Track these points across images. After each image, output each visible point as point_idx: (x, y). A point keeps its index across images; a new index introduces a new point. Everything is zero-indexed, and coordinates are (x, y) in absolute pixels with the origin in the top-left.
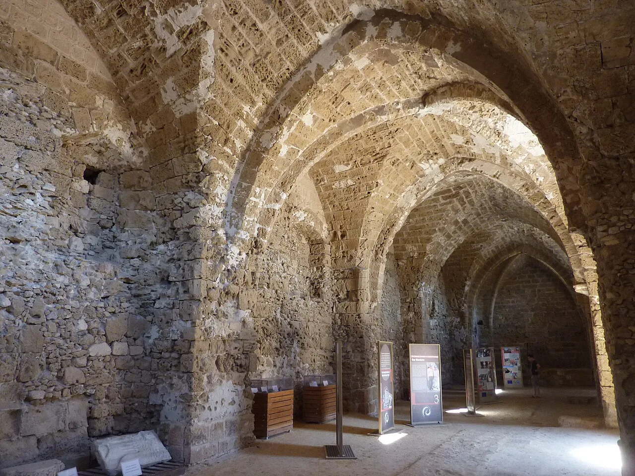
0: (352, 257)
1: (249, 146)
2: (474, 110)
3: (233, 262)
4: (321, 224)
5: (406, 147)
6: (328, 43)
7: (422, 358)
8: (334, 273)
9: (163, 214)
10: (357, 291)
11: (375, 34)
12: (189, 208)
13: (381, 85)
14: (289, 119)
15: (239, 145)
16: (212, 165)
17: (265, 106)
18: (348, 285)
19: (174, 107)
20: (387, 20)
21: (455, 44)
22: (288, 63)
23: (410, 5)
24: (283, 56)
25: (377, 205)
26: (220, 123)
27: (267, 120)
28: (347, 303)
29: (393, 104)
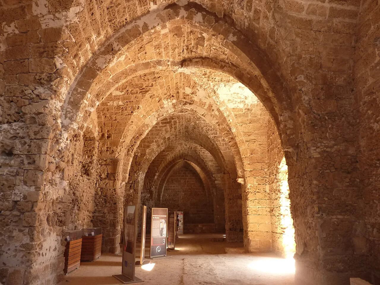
0: (113, 151)
1: (87, 63)
2: (205, 76)
3: (63, 145)
4: (95, 128)
5: (160, 89)
6: (154, 11)
7: (158, 217)
8: (99, 160)
9: (11, 100)
10: (115, 173)
11: (186, 16)
12: (39, 99)
13: (166, 48)
14: (120, 52)
15: (82, 61)
16: (64, 71)
17: (104, 39)
18: (109, 169)
19: (42, 19)
20: (193, 10)
21: (234, 36)
22: (128, 16)
23: (213, 6)
24: (127, 9)
25: (135, 120)
26: (76, 42)
27: (103, 49)
28: (107, 181)
29: (166, 61)
